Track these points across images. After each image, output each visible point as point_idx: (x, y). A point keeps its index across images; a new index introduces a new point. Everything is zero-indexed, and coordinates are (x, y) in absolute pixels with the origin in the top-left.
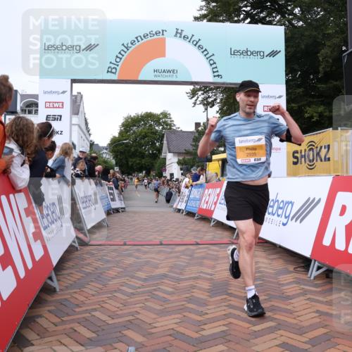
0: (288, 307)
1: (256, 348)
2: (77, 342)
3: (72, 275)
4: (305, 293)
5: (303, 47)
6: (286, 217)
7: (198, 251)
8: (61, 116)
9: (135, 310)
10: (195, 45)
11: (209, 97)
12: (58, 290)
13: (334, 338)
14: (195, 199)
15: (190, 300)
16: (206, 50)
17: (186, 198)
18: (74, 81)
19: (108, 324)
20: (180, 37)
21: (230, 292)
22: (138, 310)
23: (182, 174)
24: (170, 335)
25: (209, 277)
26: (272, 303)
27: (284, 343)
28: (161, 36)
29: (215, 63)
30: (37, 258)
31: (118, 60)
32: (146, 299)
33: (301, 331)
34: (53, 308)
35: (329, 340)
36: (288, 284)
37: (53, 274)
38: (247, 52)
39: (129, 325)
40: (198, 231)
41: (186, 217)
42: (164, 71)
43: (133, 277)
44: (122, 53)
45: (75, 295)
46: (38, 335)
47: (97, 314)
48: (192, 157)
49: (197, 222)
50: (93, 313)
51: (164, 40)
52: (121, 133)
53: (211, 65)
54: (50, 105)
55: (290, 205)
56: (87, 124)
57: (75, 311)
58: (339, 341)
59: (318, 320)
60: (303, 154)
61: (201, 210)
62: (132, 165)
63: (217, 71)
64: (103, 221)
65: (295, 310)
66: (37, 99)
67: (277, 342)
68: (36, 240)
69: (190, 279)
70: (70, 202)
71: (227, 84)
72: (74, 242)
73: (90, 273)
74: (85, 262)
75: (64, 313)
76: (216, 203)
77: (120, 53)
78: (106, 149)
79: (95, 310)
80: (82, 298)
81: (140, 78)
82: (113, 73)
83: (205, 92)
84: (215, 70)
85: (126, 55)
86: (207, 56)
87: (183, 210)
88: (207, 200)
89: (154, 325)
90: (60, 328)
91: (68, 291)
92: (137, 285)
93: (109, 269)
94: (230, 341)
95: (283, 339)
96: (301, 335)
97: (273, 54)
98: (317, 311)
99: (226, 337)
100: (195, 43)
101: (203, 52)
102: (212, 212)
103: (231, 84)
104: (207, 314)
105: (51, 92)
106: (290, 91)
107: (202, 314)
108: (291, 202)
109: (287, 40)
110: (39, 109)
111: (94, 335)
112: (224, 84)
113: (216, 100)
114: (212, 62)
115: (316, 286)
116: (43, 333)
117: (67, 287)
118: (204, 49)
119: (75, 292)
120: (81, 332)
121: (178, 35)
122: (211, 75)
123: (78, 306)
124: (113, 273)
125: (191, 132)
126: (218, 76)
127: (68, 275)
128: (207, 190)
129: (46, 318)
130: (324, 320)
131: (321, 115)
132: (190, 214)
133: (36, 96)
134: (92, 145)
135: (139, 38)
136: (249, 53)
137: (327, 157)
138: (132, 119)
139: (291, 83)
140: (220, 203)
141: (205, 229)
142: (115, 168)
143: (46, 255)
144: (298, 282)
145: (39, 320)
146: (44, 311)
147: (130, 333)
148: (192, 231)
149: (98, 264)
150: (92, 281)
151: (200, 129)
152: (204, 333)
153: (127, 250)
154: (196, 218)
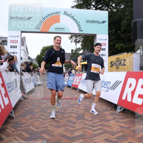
0: (108, 124)
1: (95, 141)
2: (22, 139)
3: (20, 111)
4: (115, 118)
5: (116, 20)
6: (107, 88)
7: (72, 102)
8: (16, 46)
9: (46, 125)
10: (72, 18)
11: (77, 39)
12: (14, 117)
13: (126, 136)
14: (71, 81)
15: (69, 122)
16: (76, 20)
17: (67, 80)
18: (22, 32)
19: (35, 131)
20: (66, 15)
21: (85, 118)
22: (47, 125)
23: (66, 70)
24: (60, 136)
25: (77, 112)
26: (102, 123)
27: (106, 139)
28: (58, 14)
29: (80, 25)
30: (6, 104)
31: (40, 23)
32: (51, 121)
33: (113, 134)
34: (12, 125)
35: (124, 137)
36: (108, 115)
37: (13, 111)
38: (93, 21)
39: (44, 132)
40: (72, 94)
41: (67, 88)
42: (59, 28)
43: (45, 112)
44: (42, 21)
45: (22, 120)
46: (6, 136)
47: (30, 127)
49: (72, 90)
50: (29, 127)
51: (59, 16)
52: (41, 53)
53: (78, 26)
54: (12, 41)
55: (109, 83)
56: (27, 49)
57: (21, 126)
58: (128, 138)
59: (120, 129)
60: (115, 62)
61: (73, 85)
63: (81, 29)
64: (33, 89)
65: (111, 125)
66: (7, 39)
67: (104, 138)
68: (5, 97)
69: (68, 113)
70: (20, 81)
71: (85, 34)
72: (21, 98)
73: (28, 111)
74: (26, 106)
75: (17, 127)
76: (79, 82)
77: (41, 21)
78: (35, 60)
79: (30, 126)
80: (24, 121)
81: (50, 31)
82: (38, 29)
83: (76, 37)
84: (80, 28)
85: (44, 22)
86: (77, 23)
87: (66, 85)
88: (76, 81)
89: (54, 132)
90: (15, 133)
91: (19, 118)
92: (47, 116)
93: (36, 109)
94: (85, 138)
95: (106, 137)
96: (113, 135)
97: (104, 22)
98: (120, 126)
99: (83, 137)
100: (72, 17)
101: (75, 21)
102: (78, 86)
103: (86, 34)
104: (75, 127)
105: (12, 36)
106: (110, 37)
107: (73, 127)
108: (110, 82)
109: (109, 17)
110: (8, 43)
111: (29, 136)
112: (83, 34)
113: (80, 40)
114: (79, 25)
115: (119, 116)
116: (8, 135)
117: (18, 116)
118: (75, 20)
119: (22, 119)
120: (24, 135)
121: (65, 14)
122: (78, 30)
123: (22, 124)
124: (37, 111)
125: (70, 53)
126: (81, 31)
127: (19, 111)
128: (76, 77)
129: (10, 129)
130: (122, 130)
131: (122, 47)
132: (69, 87)
133: (6, 38)
134: (29, 58)
135: (49, 15)
136: (94, 22)
137: (124, 64)
138: (46, 47)
139: (111, 34)
140: (81, 82)
141: (74, 93)
142: (39, 68)
143: (10, 103)
144: (112, 114)
145: (7, 130)
146: (9, 126)
147: (44, 135)
148: (70, 93)
149: (31, 107)
150: (28, 114)
151: (73, 52)
152: (74, 135)
153: (43, 101)
154: (71, 88)
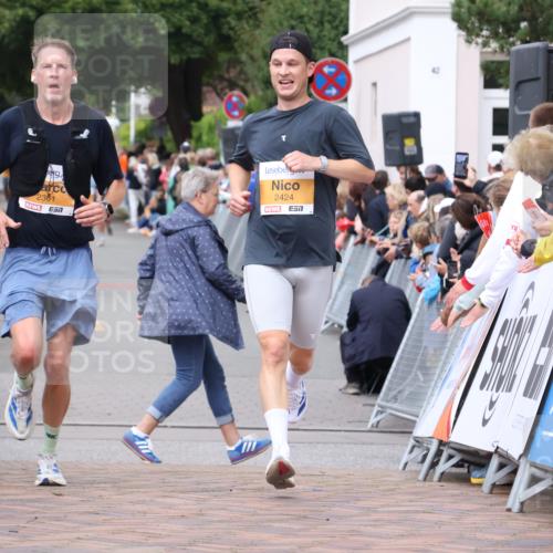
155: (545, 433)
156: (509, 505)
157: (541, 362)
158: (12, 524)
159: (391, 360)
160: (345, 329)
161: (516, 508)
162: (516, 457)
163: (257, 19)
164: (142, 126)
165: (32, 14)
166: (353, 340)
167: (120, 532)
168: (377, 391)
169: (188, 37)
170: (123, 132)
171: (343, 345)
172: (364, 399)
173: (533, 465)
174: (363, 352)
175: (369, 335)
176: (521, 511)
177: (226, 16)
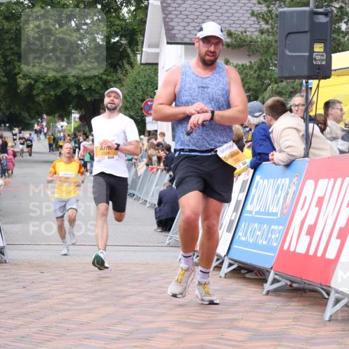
14: (265, 219)
41: (233, 284)
48: (255, 60)
49: (276, 302)
62: (30, 87)
76: (343, 235)
88: (310, 221)
102: (329, 266)
128: (310, 184)
141: (301, 331)
154: (268, 286)
155: (235, 246)
156: (221, 275)
157: (233, 218)
158: (24, 284)
159: (175, 218)
160: (157, 206)
161: (223, 276)
162: (223, 256)
163: (122, 83)
164: (76, 125)
165: (33, 82)
166: (160, 210)
167: (66, 287)
168: (169, 230)
169: (94, 91)
170: (69, 128)
171: (156, 212)
172: (164, 234)
173: (230, 259)
174: (163, 216)
175: (166, 208)
176: (225, 277)
177: (109, 82)
